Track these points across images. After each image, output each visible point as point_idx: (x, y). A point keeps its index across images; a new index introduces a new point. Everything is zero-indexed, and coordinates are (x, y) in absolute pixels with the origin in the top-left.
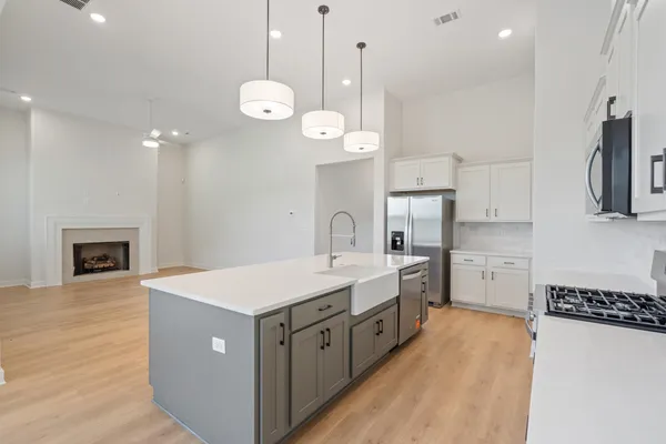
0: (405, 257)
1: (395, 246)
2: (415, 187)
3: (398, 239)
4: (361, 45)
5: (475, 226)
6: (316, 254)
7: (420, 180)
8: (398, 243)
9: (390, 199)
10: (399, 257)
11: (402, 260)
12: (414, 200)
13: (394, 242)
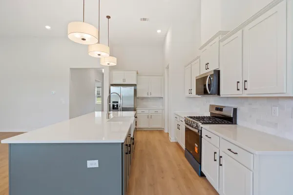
0: (119, 112)
1: (114, 108)
2: (122, 83)
3: (115, 104)
4: (109, 17)
5: (143, 98)
6: (70, 118)
7: (124, 80)
8: (115, 107)
9: (111, 87)
10: (116, 112)
11: (118, 113)
12: (122, 88)
13: (113, 106)
